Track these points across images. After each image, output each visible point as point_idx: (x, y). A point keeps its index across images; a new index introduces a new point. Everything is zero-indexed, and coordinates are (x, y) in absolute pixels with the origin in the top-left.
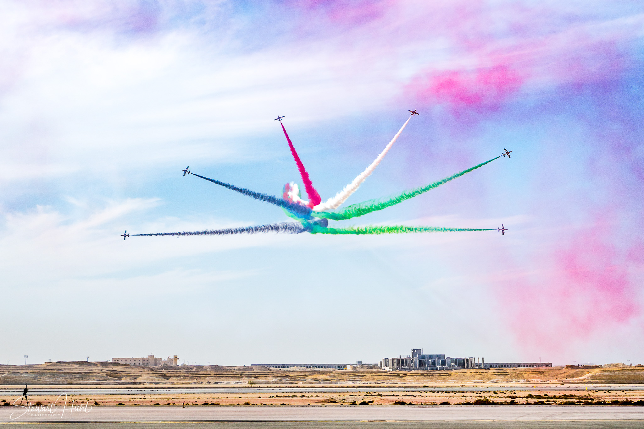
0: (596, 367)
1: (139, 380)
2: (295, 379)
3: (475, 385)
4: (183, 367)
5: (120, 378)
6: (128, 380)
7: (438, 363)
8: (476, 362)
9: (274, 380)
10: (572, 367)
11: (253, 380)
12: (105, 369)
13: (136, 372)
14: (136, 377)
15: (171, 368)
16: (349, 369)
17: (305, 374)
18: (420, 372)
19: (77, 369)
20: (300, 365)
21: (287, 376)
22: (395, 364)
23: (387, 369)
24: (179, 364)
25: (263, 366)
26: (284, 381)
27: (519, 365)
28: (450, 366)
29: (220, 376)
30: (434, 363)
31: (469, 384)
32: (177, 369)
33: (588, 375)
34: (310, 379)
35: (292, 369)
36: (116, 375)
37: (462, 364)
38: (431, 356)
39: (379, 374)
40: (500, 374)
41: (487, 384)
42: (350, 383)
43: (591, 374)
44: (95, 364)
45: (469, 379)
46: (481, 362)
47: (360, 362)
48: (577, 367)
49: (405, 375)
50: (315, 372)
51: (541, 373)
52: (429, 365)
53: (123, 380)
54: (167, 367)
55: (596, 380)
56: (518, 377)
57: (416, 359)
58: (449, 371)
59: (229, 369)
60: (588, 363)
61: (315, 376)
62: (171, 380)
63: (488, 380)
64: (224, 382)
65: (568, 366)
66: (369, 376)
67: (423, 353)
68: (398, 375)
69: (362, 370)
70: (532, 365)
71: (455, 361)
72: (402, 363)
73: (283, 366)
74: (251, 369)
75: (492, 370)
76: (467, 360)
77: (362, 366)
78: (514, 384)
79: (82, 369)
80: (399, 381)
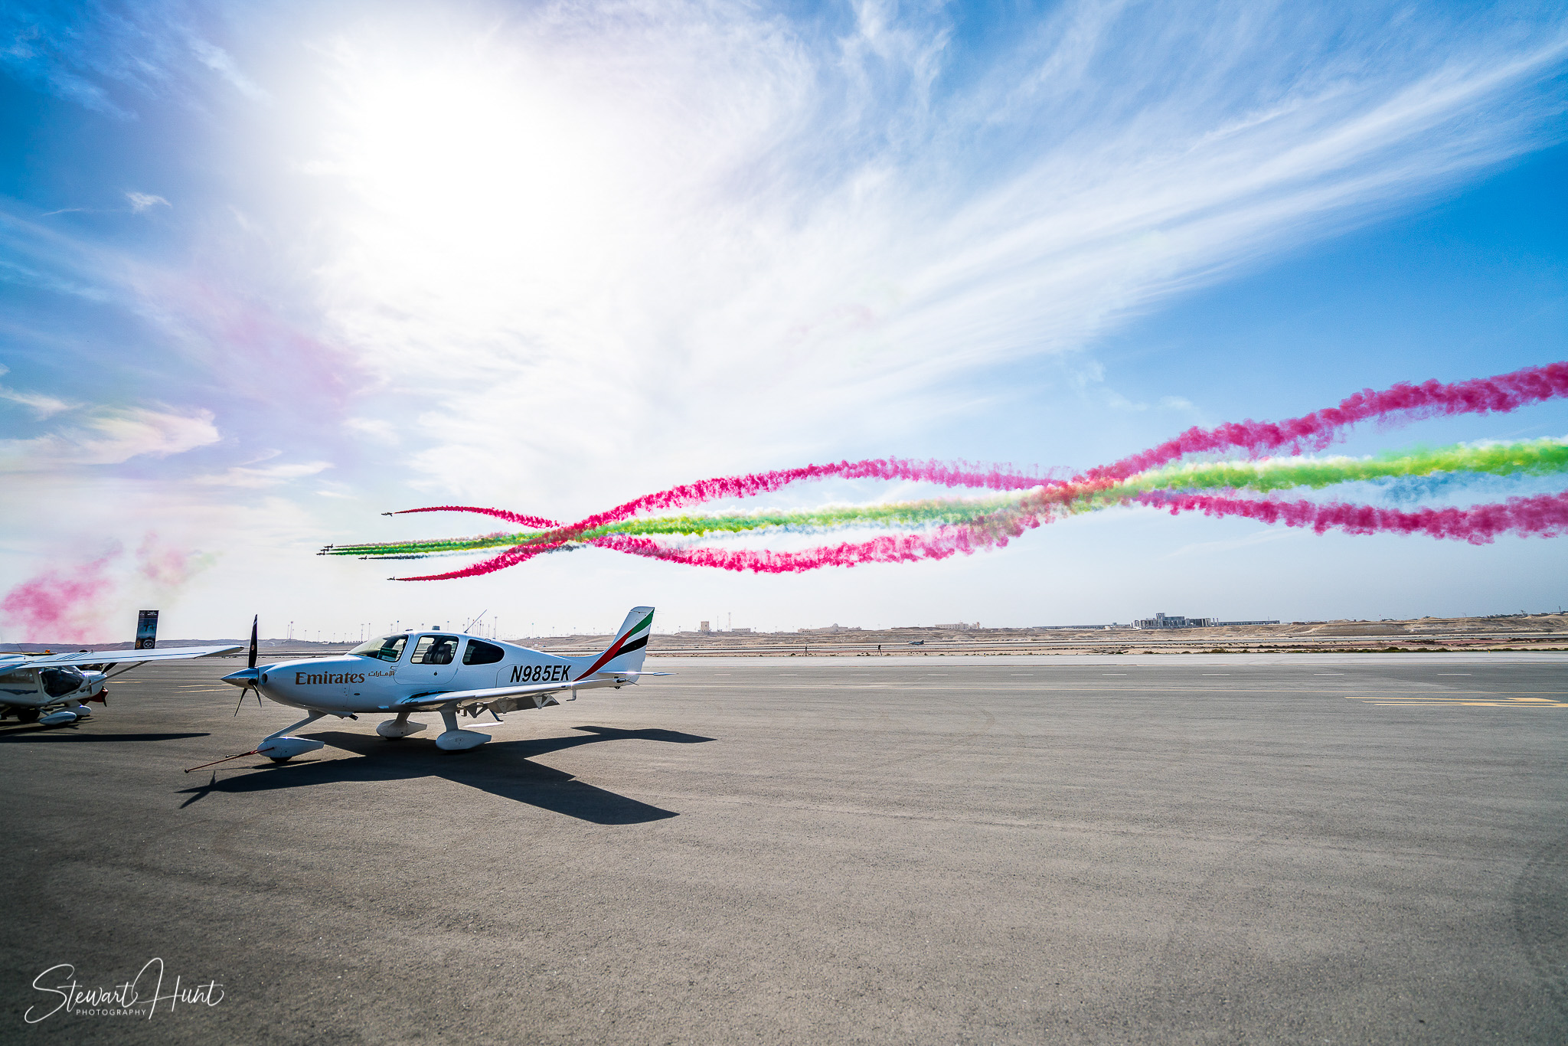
0: (1322, 623)
1: (953, 639)
2: (1066, 637)
3: (1212, 639)
4: (984, 630)
5: (941, 638)
6: (947, 639)
7: (1180, 623)
8: (1212, 621)
9: (1050, 638)
10: (1298, 623)
11: (1034, 637)
12: (930, 632)
13: (952, 633)
14: (952, 637)
15: (975, 630)
16: (1107, 629)
17: (1073, 633)
18: (1164, 630)
19: (912, 632)
20: (1070, 627)
21: (1060, 635)
22: (1144, 625)
23: (1138, 628)
24: (981, 627)
25: (1041, 628)
26: (1057, 638)
27: (1250, 623)
28: (1190, 625)
29: (1010, 635)
30: (1175, 623)
31: (1206, 638)
32: (979, 631)
33: (1313, 629)
34: (1077, 636)
35: (1063, 629)
36: (938, 636)
37: (1199, 623)
38: (1172, 618)
39: (1131, 632)
40: (1233, 630)
41: (1223, 638)
42: (1108, 639)
43: (1317, 629)
44: (924, 629)
45: (1206, 635)
46: (1216, 621)
47: (1115, 624)
48: (1303, 623)
49: (1152, 632)
50: (1081, 631)
51: (1271, 629)
52: (1171, 625)
53: (943, 639)
54: (971, 630)
55: (1320, 633)
56: (1249, 632)
57: (1161, 621)
58: (1189, 629)
59: (1016, 630)
60: (1314, 620)
61: (1080, 635)
62: (976, 639)
63: (1223, 635)
64: (1014, 640)
65: (1294, 623)
66: (1123, 633)
67: (1166, 616)
68: (1147, 632)
69: (1117, 629)
70: (1262, 622)
71: (1193, 621)
72: (1149, 623)
73: (1056, 628)
74: (1033, 630)
75: (1226, 627)
76: (1204, 620)
77: (1117, 626)
78: (1246, 637)
79: (916, 632)
80: (1149, 637)
